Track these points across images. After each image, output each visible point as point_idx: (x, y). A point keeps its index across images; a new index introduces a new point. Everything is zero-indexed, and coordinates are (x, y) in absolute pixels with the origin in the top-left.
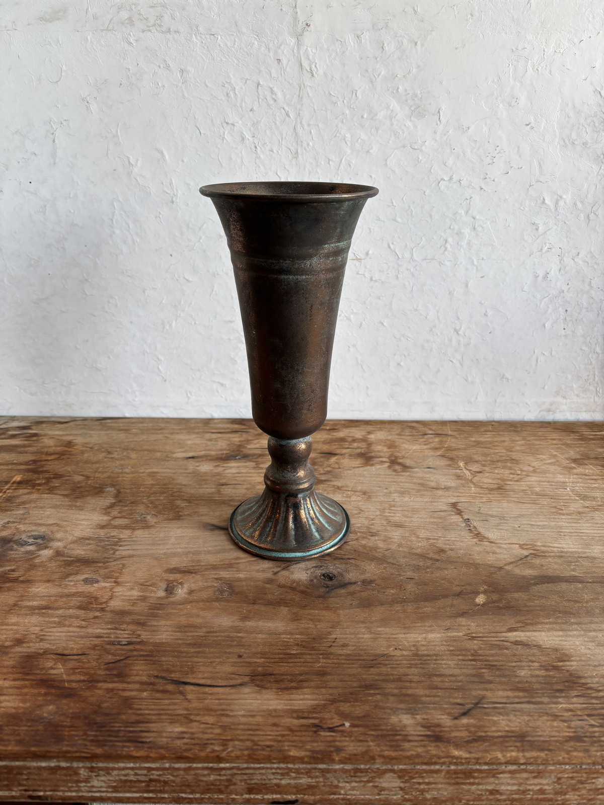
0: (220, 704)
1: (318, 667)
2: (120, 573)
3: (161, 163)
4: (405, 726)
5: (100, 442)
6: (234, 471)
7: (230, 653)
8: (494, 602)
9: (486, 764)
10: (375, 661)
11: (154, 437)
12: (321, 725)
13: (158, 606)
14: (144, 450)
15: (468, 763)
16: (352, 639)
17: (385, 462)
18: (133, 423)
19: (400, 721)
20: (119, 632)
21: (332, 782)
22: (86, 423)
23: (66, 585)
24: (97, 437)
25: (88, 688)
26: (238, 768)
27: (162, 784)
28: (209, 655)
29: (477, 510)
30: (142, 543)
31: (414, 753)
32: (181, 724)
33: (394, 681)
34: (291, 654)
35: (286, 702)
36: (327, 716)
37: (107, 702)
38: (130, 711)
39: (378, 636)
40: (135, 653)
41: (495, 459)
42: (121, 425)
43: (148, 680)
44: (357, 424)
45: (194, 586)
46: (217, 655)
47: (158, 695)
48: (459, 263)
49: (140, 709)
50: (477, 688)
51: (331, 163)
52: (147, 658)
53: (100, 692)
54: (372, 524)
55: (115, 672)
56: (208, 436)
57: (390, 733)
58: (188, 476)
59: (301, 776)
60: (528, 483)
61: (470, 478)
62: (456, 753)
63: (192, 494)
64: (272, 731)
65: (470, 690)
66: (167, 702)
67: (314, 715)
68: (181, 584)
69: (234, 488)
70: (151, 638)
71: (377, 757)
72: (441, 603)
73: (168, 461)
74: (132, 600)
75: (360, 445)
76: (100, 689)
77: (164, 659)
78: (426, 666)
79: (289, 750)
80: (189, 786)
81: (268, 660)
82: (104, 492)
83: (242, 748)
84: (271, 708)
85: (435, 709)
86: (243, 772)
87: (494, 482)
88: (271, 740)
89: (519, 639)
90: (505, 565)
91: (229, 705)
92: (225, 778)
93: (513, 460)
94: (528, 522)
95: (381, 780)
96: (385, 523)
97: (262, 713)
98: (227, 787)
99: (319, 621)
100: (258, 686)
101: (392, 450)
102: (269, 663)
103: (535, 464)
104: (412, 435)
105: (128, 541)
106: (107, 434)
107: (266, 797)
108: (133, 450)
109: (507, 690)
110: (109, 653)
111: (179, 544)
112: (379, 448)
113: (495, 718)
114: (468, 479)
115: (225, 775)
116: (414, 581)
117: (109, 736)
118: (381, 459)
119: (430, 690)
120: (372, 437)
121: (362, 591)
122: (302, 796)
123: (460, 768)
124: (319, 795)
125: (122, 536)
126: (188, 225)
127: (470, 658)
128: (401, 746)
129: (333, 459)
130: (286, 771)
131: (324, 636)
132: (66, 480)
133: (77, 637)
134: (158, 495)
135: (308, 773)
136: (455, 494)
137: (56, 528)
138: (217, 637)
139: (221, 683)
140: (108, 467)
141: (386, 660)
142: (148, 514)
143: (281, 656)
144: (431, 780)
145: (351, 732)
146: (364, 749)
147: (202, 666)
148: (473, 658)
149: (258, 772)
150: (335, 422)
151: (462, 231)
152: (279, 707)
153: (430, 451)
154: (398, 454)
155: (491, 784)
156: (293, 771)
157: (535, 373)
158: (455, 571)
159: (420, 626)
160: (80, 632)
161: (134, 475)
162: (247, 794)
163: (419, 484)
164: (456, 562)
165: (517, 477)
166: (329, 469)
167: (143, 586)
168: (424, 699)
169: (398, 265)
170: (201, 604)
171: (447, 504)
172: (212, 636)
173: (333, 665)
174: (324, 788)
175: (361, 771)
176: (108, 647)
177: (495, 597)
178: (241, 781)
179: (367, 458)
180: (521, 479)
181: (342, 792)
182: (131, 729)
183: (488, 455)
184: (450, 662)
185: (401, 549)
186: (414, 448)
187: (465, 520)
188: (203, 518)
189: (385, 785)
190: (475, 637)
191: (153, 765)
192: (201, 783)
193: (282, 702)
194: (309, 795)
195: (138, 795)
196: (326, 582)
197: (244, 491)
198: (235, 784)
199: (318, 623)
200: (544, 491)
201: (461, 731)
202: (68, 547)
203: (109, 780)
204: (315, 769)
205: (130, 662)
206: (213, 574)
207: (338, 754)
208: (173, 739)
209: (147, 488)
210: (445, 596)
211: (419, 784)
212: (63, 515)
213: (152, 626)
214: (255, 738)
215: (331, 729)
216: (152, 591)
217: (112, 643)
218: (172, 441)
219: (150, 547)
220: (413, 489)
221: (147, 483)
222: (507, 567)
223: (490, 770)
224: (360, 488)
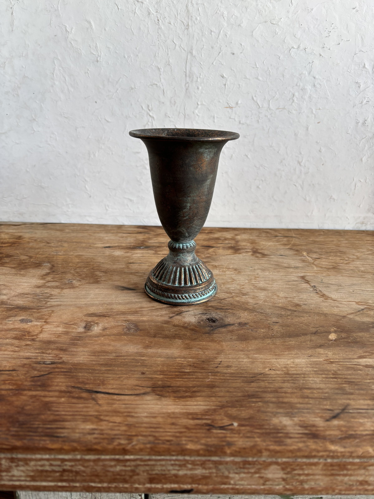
0: (126, 408)
1: (208, 382)
2: (50, 316)
3: (89, 30)
4: (285, 426)
5: (42, 237)
6: (139, 255)
7: (135, 371)
8: (344, 338)
9: (359, 457)
10: (254, 378)
11: (80, 235)
12: (213, 424)
13: (78, 338)
14: (73, 242)
15: (343, 456)
16: (234, 362)
17: (249, 252)
18: (66, 226)
19: (281, 422)
20: (45, 355)
21: (223, 473)
22: (33, 225)
23: (6, 324)
24: (40, 234)
25: (15, 395)
26: (141, 460)
27: (74, 474)
28: (118, 372)
29: (320, 280)
30: (68, 297)
31: (295, 447)
32: (93, 423)
33: (271, 392)
34: (185, 372)
35: (182, 407)
36: (218, 417)
37: (30, 405)
38: (49, 413)
39: (255, 360)
40: (57, 370)
41: (328, 251)
42: (58, 227)
43: (66, 390)
44: (227, 230)
45: (107, 325)
46: (125, 372)
47: (74, 401)
48: (302, 112)
49: (57, 411)
50: (341, 398)
51: (212, 33)
52: (66, 374)
53: (24, 398)
54: (243, 288)
55: (39, 383)
56: (120, 235)
57: (273, 431)
58: (105, 258)
59: (197, 467)
60: (354, 265)
61: (312, 262)
62: (333, 447)
63: (108, 268)
64: (171, 429)
65: (335, 399)
66: (81, 405)
67: (207, 417)
68: (97, 323)
69: (139, 265)
70: (71, 360)
71: (263, 451)
72: (302, 338)
73: (91, 248)
74: (57, 334)
75: (230, 242)
76: (25, 395)
77: (80, 374)
78: (296, 382)
79: (186, 444)
80: (97, 476)
81: (166, 376)
82: (42, 266)
83: (145, 442)
84: (169, 411)
85: (308, 413)
86: (146, 463)
87: (330, 264)
88: (170, 436)
89: (369, 364)
90: (348, 315)
91: (134, 408)
92: (129, 468)
93: (341, 252)
94: (359, 288)
95: (266, 472)
96: (252, 287)
97: (163, 415)
98: (131, 477)
99: (207, 349)
100: (158, 395)
101: (253, 245)
102: (167, 378)
103: (357, 254)
104: (268, 237)
105: (57, 296)
106: (47, 233)
107: (165, 486)
108: (65, 242)
109: (366, 400)
110: (35, 370)
111: (96, 298)
112: (244, 244)
113: (361, 421)
114: (310, 262)
115: (129, 466)
116: (279, 324)
117: (29, 431)
118: (246, 250)
119: (303, 399)
120: (239, 237)
121: (238, 330)
122: (196, 485)
123: (335, 461)
124: (211, 485)
125: (53, 293)
126: (109, 79)
127: (332, 376)
128: (283, 442)
129: (211, 250)
130: (183, 463)
131: (211, 360)
132: (15, 258)
133: (10, 358)
134: (82, 268)
135: (203, 464)
136: (302, 271)
137: (3, 287)
138: (124, 359)
139: (127, 392)
140: (46, 251)
141: (264, 377)
142: (74, 280)
143: (177, 373)
144: (310, 472)
145: (240, 430)
146: (252, 444)
147: (112, 380)
148: (334, 376)
149: (158, 463)
150: (211, 229)
151: (306, 87)
152: (177, 411)
153: (281, 246)
154: (258, 247)
155: (361, 475)
156: (190, 462)
157: (353, 195)
158: (310, 318)
159: (288, 354)
160: (13, 355)
161: (65, 256)
162: (148, 483)
163: (275, 265)
164: (310, 312)
165: (346, 262)
166: (208, 255)
167: (67, 324)
168: (298, 405)
169: (259, 112)
170: (112, 337)
171: (298, 277)
172: (120, 359)
173: (220, 381)
174: (216, 479)
175: (249, 463)
176: (35, 365)
177: (344, 335)
178: (144, 471)
179: (236, 249)
180: (349, 263)
181: (232, 482)
182: (49, 426)
183: (323, 248)
184: (316, 379)
185: (266, 304)
186: (269, 244)
187: (312, 286)
188: (116, 282)
189: (270, 476)
190: (333, 362)
191: (66, 457)
192: (109, 474)
193: (179, 407)
194: (202, 484)
195: (52, 484)
196: (210, 324)
197: (146, 267)
198: (138, 474)
199: (206, 351)
200: (367, 270)
201: (333, 430)
202: (11, 299)
203: (27, 470)
204: (209, 461)
205: (52, 376)
206: (122, 317)
207: (229, 448)
208: (84, 434)
209: (74, 264)
210: (305, 334)
211: (299, 475)
212: (10, 279)
213: (72, 351)
214: (157, 434)
215: (222, 428)
216: (73, 328)
217: (39, 363)
218: (94, 237)
219: (74, 300)
220: (271, 268)
221: (74, 261)
222: (349, 316)
223: (361, 462)
224: (232, 266)
